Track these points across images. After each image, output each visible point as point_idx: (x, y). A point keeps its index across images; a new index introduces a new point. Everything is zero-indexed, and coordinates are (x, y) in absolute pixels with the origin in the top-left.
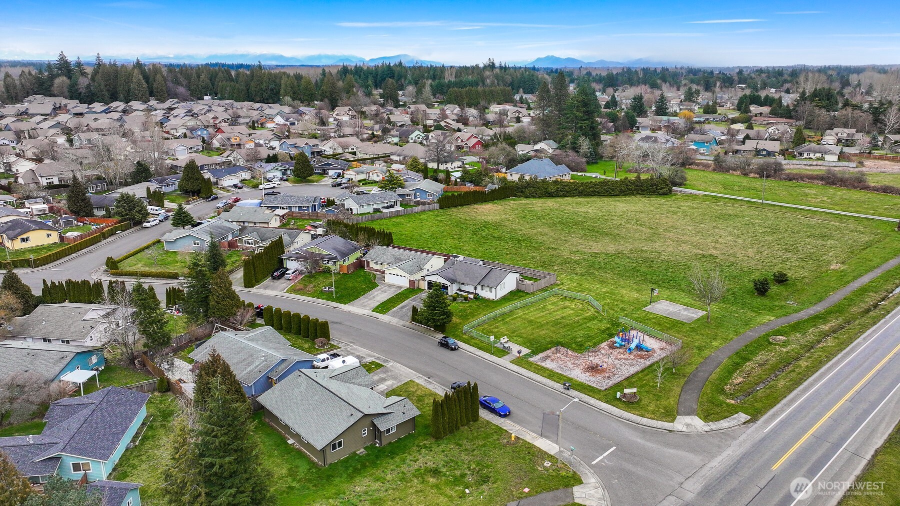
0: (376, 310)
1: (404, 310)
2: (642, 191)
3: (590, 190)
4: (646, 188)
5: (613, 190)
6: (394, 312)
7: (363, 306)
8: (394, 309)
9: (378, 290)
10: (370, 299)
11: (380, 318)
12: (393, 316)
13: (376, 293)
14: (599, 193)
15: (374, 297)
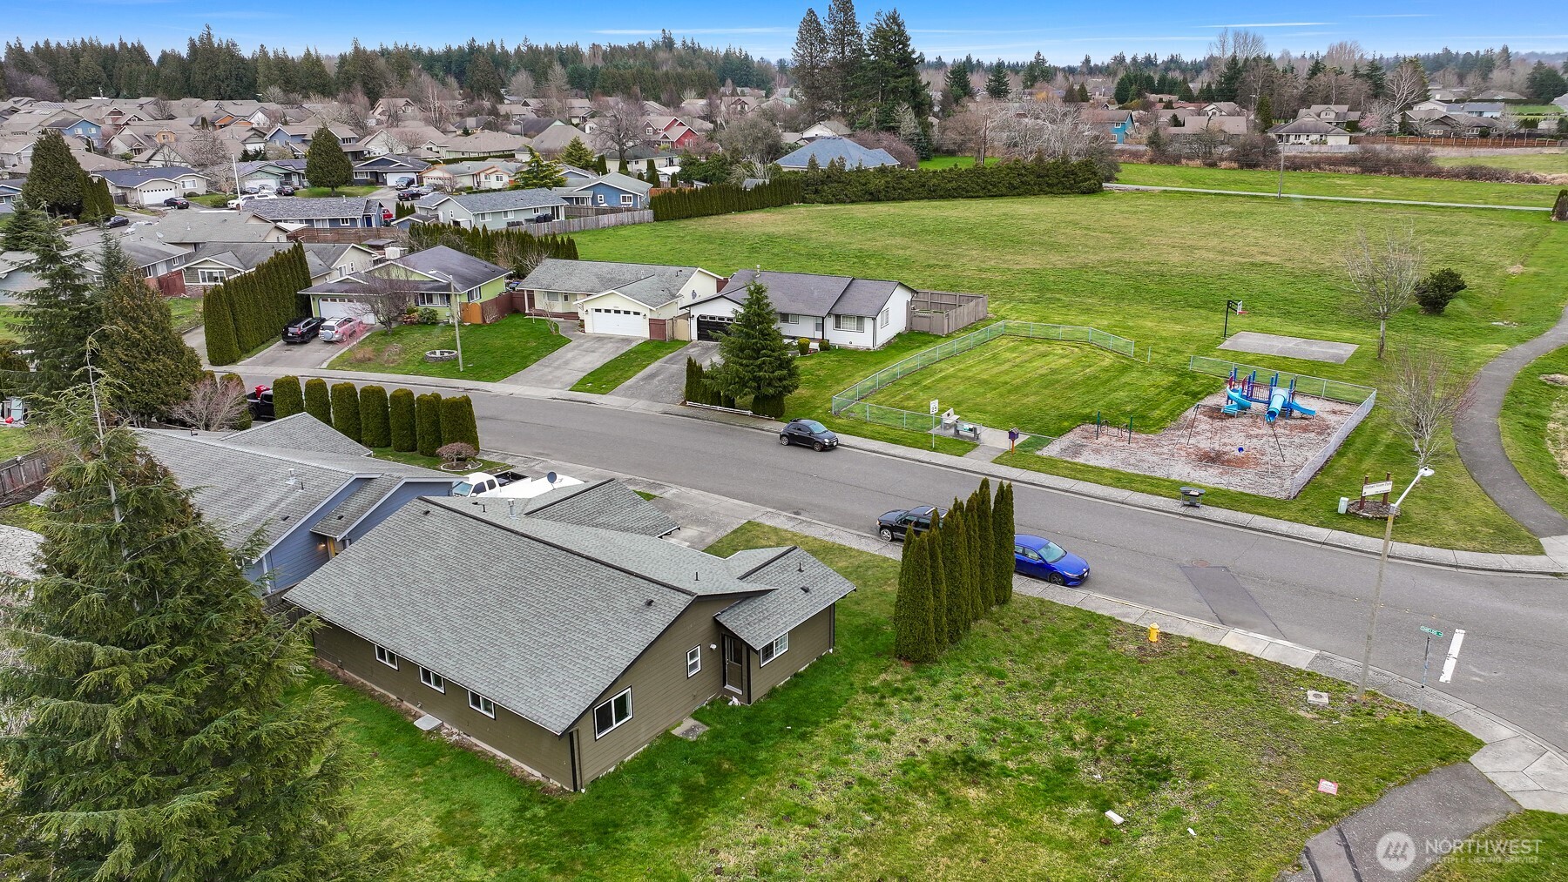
0: (580, 386)
1: (655, 381)
2: (1049, 185)
3: (949, 186)
4: (1056, 181)
5: (994, 186)
6: (630, 387)
7: (547, 383)
8: (628, 383)
9: (573, 349)
10: (557, 368)
11: (599, 401)
12: (632, 396)
13: (570, 355)
14: (967, 192)
15: (566, 363)
